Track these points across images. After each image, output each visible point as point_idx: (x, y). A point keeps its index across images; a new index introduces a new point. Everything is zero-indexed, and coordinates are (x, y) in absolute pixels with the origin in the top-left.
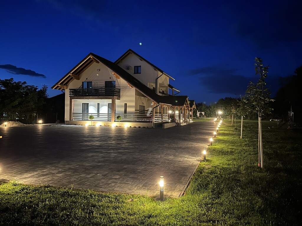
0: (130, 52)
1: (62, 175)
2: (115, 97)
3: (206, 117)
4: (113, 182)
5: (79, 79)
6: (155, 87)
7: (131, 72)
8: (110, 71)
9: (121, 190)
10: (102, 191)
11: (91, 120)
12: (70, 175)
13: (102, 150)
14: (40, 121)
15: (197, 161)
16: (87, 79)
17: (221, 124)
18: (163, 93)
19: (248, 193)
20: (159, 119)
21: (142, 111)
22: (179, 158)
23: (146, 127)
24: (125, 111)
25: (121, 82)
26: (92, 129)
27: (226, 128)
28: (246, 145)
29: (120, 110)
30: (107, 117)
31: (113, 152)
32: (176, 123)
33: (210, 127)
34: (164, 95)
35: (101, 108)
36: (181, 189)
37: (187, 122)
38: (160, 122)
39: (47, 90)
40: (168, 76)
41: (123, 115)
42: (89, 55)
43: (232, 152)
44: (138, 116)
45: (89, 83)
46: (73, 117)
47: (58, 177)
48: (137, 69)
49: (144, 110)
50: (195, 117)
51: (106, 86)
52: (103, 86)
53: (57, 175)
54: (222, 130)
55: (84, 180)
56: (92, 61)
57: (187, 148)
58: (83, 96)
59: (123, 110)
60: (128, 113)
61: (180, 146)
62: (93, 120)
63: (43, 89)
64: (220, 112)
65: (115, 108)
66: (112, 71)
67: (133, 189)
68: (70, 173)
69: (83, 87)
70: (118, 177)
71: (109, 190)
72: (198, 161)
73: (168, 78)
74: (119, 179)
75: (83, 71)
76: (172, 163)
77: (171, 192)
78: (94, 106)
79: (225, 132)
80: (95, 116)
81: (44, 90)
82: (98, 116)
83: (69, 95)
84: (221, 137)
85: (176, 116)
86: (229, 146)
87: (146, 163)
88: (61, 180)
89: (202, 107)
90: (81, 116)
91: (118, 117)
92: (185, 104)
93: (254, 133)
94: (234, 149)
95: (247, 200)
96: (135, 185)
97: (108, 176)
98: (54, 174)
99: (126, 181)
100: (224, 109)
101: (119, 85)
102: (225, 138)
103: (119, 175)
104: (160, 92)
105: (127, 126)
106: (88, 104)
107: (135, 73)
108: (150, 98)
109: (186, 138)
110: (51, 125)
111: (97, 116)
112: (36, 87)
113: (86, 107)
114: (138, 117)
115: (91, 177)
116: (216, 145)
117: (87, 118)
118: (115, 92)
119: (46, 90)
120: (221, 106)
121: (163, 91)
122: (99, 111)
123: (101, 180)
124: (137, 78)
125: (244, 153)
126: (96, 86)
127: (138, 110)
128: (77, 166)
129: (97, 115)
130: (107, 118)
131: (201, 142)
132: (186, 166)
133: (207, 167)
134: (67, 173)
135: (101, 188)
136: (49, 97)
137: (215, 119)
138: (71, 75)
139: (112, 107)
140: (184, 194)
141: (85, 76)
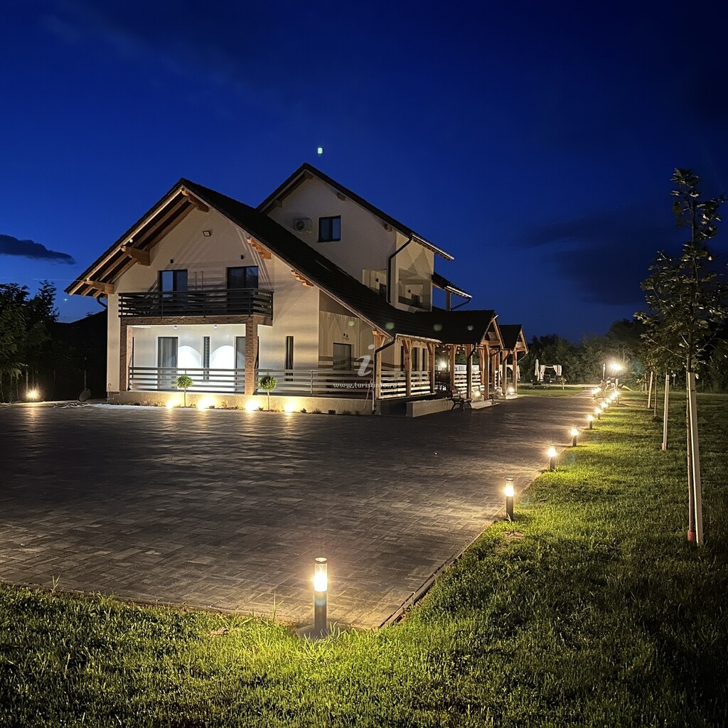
0: (308, 171)
1: (43, 549)
2: (255, 315)
3: (566, 383)
4: (186, 576)
5: (147, 261)
6: (385, 283)
7: (310, 237)
8: (242, 235)
9: (202, 600)
10: (143, 603)
11: (183, 389)
12: (64, 553)
13: (189, 480)
14: (33, 394)
15: (482, 519)
16: (172, 261)
17: (613, 405)
18: (415, 301)
19: (615, 624)
20: (398, 387)
21: (343, 362)
22: (427, 509)
23: (354, 413)
24: (289, 362)
25: (276, 268)
26: (185, 417)
27: (624, 416)
28: (672, 470)
29: (271, 357)
30: (232, 379)
31: (222, 486)
32: (454, 400)
33: (570, 412)
34: (416, 309)
35: (214, 350)
36: (395, 604)
37: (497, 398)
38: (399, 395)
39: (54, 297)
40: (429, 248)
41: (283, 374)
42: (176, 187)
43: (614, 493)
44: (328, 375)
45: (178, 274)
46: (129, 379)
47: (27, 555)
48: (329, 228)
49: (350, 359)
50: (529, 382)
51: (229, 284)
52: (219, 283)
53: (25, 550)
54: (609, 423)
55: (99, 567)
56: (187, 204)
57: (467, 478)
58: (160, 314)
59: (281, 356)
60: (298, 368)
61: (442, 472)
62: (189, 388)
63: (43, 296)
64: (616, 366)
65: (256, 351)
66: (248, 235)
67: (242, 598)
68: (66, 547)
69: (160, 287)
70: (207, 560)
71: (167, 599)
72: (488, 519)
73: (430, 255)
74: (210, 566)
75: (159, 236)
76: (395, 524)
77: (360, 612)
78: (193, 345)
79: (618, 430)
80: (196, 378)
81: (44, 298)
82: (206, 377)
83: (120, 311)
84: (593, 447)
85: (458, 376)
86: (611, 474)
87: (313, 521)
88: (33, 563)
89: (555, 350)
90: (156, 377)
91: (265, 381)
92: (487, 338)
93: (718, 433)
94: (623, 484)
95: (605, 644)
96: (253, 586)
97: (177, 558)
98: (19, 546)
99: (227, 575)
100: (630, 356)
101: (269, 278)
102: (610, 448)
103: (213, 555)
104: (402, 300)
105: (292, 407)
106: (174, 340)
107: (321, 240)
108: (366, 320)
109: (472, 448)
110: (63, 405)
111: (202, 378)
112: (23, 288)
113: (169, 347)
114: (328, 381)
115: (124, 560)
116: (565, 471)
117: (173, 383)
118: (257, 300)
119: (51, 296)
120: (621, 346)
121: (416, 298)
122: (208, 360)
123: (152, 568)
124: (327, 256)
125: (656, 497)
126: (199, 283)
127: (329, 359)
128: (96, 526)
129: (202, 372)
130: (232, 384)
131: (520, 460)
132: (442, 532)
133: (509, 539)
134: (57, 546)
135: (143, 591)
136: (59, 320)
137: (596, 390)
138: (123, 250)
139: (247, 347)
140: (399, 619)
141: (168, 252)
